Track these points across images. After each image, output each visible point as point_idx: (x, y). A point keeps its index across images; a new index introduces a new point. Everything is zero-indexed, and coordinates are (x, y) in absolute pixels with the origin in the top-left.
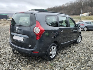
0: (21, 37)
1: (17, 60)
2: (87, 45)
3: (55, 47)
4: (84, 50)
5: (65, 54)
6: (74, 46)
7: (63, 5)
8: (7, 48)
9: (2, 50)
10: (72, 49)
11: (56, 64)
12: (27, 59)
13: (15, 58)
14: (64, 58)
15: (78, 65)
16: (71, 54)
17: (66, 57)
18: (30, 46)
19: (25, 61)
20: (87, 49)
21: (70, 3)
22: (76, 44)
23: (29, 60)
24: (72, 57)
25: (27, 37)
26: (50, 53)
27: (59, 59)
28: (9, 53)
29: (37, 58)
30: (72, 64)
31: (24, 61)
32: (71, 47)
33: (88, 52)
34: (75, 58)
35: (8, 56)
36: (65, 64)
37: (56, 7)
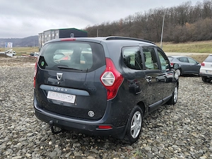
0: (67, 95)
1: (57, 146)
2: (193, 107)
3: (139, 115)
4: (191, 118)
5: (157, 129)
6: (168, 111)
7: (122, 20)
8: (20, 120)
9: (13, 127)
10: (166, 117)
11: (147, 151)
12: (78, 145)
13: (50, 143)
14: (158, 137)
15: (191, 150)
16: (168, 129)
17: (161, 134)
18: (91, 114)
19: (76, 149)
20: (196, 115)
21: (135, 16)
22: (171, 107)
23: (85, 146)
24: (174, 135)
25: (85, 93)
26: (132, 127)
27: (149, 141)
28: (31, 132)
29: (99, 141)
30: (180, 150)
31: (73, 149)
32: (163, 113)
33: (201, 122)
34: (180, 136)
35: (31, 139)
36: (164, 150)
37: (106, 24)
